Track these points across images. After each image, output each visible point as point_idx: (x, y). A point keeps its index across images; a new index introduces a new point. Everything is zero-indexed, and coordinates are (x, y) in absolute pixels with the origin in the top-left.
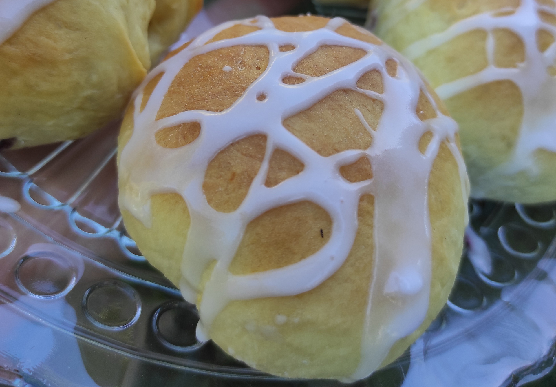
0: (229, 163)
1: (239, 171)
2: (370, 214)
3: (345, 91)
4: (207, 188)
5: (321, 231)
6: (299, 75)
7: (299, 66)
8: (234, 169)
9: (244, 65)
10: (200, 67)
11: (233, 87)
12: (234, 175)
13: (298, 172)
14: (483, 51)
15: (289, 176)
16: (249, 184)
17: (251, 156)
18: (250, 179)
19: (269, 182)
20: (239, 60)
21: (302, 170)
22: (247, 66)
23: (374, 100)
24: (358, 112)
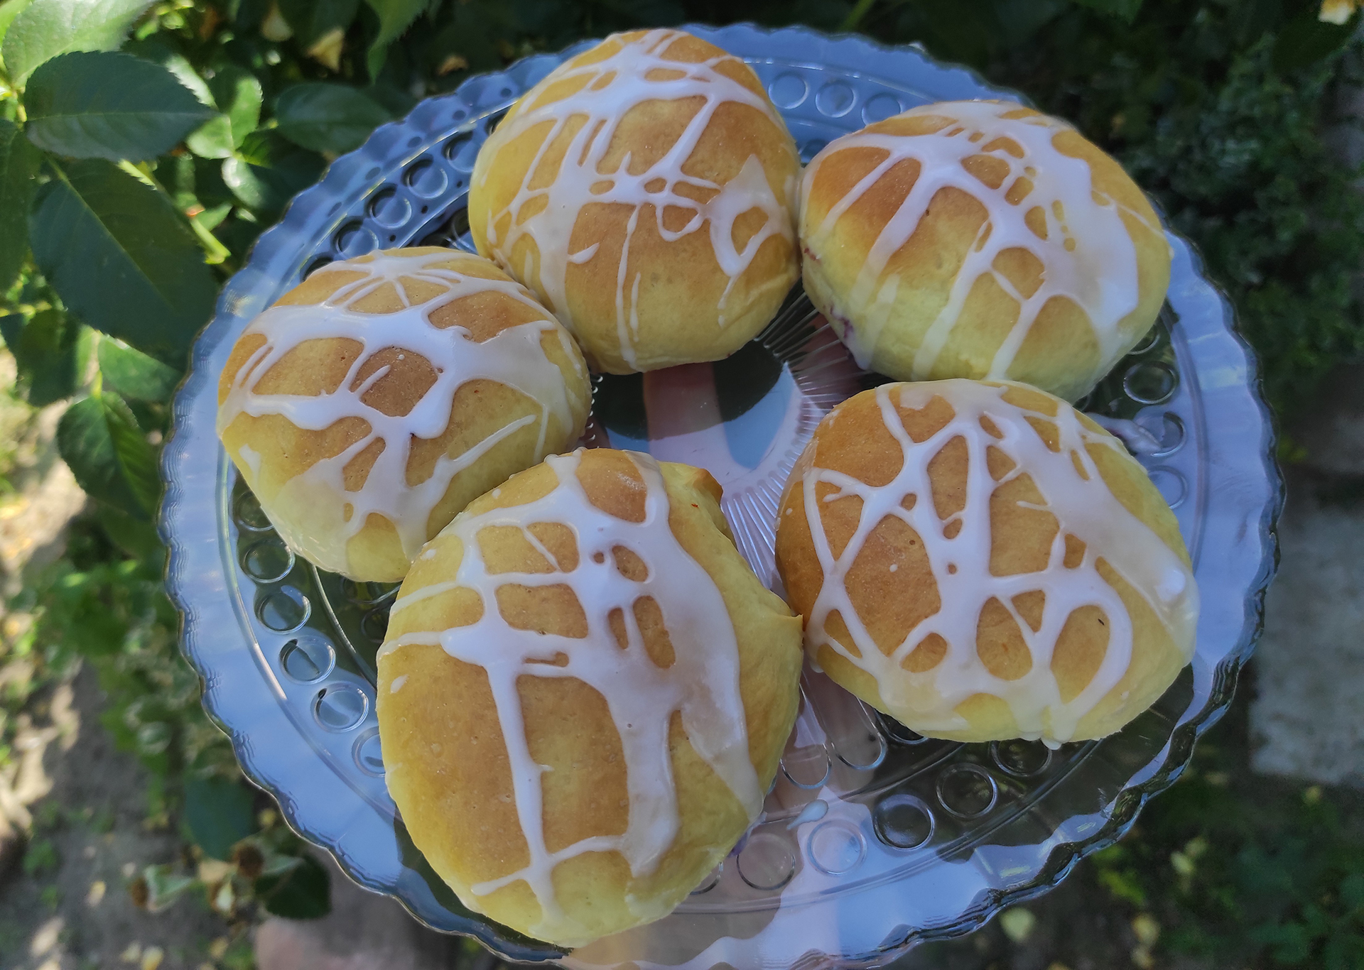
0: (992, 641)
1: (1005, 640)
2: (1111, 571)
3: (994, 496)
4: (995, 671)
5: (1100, 621)
6: (950, 519)
7: (940, 511)
8: (1000, 642)
9: (900, 551)
10: (866, 583)
11: (919, 579)
12: (1004, 646)
13: (1043, 600)
14: (1004, 294)
15: (1042, 608)
16: (1022, 641)
17: (1001, 622)
18: (1019, 638)
19: (1035, 626)
20: (890, 549)
21: (1044, 595)
22: (903, 550)
23: (1017, 478)
24: (1021, 504)
